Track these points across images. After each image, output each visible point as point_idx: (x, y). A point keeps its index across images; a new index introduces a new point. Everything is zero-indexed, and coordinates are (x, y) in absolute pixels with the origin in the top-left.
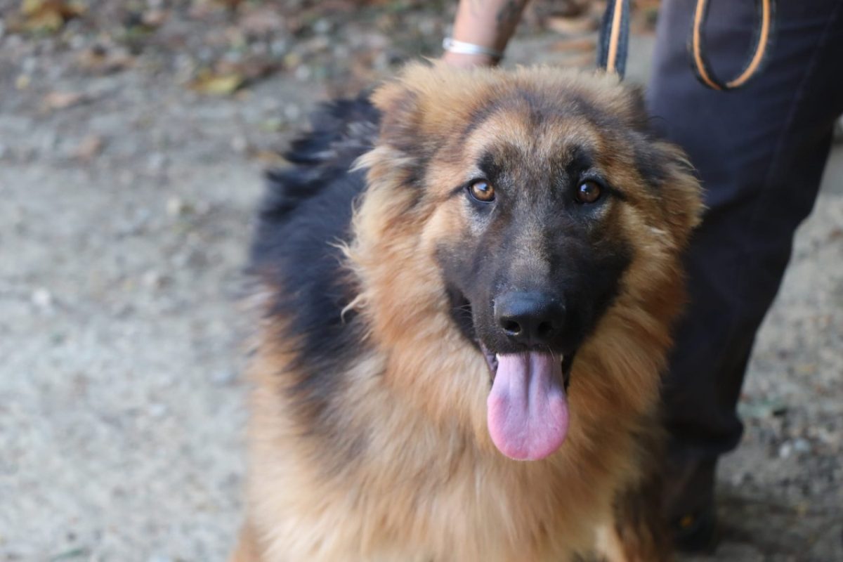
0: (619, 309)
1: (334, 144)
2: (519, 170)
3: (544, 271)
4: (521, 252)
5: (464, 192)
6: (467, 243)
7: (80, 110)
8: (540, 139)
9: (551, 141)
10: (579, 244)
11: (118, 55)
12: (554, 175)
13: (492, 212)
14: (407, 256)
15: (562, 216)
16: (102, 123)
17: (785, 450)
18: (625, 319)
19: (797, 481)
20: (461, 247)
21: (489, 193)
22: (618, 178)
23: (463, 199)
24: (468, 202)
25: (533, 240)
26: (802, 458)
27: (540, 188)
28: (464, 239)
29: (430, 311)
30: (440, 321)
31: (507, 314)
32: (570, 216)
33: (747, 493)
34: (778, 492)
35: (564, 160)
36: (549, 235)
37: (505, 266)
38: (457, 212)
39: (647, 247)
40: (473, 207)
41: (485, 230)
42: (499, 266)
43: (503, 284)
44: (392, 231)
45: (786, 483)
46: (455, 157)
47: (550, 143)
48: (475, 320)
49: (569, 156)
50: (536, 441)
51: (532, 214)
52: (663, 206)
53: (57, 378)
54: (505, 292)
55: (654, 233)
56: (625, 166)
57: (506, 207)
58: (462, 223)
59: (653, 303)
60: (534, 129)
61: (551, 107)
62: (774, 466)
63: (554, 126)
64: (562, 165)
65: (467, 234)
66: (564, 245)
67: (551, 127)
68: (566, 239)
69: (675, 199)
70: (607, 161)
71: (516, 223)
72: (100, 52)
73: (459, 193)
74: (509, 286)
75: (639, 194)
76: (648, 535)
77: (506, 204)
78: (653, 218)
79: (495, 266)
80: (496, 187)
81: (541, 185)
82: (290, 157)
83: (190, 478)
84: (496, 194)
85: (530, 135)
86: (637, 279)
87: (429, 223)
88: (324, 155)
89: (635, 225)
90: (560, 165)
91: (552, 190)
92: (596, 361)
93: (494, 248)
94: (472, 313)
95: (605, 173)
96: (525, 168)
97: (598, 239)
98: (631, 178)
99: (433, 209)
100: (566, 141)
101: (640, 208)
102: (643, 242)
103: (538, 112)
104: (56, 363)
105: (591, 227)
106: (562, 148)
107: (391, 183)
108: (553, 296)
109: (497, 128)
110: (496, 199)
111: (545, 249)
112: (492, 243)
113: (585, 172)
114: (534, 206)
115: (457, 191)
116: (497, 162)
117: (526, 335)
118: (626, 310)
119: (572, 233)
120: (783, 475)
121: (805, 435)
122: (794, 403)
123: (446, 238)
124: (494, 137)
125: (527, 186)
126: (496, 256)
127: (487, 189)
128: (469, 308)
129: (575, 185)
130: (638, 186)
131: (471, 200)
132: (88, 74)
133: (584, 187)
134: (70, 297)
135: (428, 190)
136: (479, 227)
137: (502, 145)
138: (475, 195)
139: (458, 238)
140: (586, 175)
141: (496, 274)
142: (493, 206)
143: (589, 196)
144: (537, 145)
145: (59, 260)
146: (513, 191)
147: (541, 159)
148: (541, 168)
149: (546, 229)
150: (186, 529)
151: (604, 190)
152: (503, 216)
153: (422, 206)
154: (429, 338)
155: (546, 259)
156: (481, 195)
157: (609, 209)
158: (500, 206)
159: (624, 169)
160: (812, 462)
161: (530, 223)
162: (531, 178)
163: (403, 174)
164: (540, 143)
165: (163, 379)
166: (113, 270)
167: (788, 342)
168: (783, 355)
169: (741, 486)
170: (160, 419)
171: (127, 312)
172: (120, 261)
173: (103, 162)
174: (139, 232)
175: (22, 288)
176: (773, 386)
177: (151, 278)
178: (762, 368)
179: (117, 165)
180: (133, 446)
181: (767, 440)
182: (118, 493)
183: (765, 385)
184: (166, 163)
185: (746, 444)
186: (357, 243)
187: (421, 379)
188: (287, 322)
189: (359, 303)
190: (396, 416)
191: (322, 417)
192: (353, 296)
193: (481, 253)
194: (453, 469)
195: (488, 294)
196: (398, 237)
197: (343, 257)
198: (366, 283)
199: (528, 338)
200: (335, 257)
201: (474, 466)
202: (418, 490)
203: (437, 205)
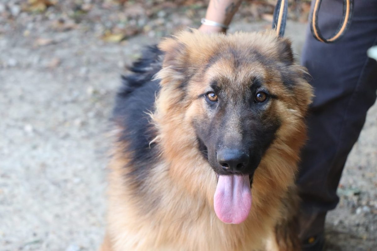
0: (276, 145)
1: (152, 64)
2: (229, 90)
3: (240, 139)
4: (229, 129)
5: (204, 97)
6: (206, 121)
7: (52, 47)
8: (238, 74)
9: (243, 75)
11: (70, 23)
12: (245, 91)
13: (216, 108)
14: (179, 123)
15: (248, 111)
17: (359, 211)
18: (279, 149)
19: (363, 225)
20: (203, 122)
21: (215, 97)
22: (274, 89)
23: (203, 100)
24: (206, 102)
25: (235, 123)
26: (366, 214)
27: (239, 98)
28: (205, 119)
29: (190, 147)
30: (194, 151)
31: (223, 159)
32: (252, 110)
33: (340, 229)
34: (354, 229)
35: (249, 84)
36: (242, 120)
37: (222, 136)
38: (201, 105)
39: (288, 119)
40: (208, 104)
41: (214, 116)
42: (219, 136)
43: (221, 145)
44: (172, 111)
45: (358, 225)
46: (200, 80)
47: (243, 76)
48: (209, 158)
49: (251, 82)
50: (236, 216)
51: (234, 110)
52: (295, 98)
53: (33, 164)
54: (222, 149)
55: (292, 112)
56: (277, 83)
58: (204, 111)
59: (292, 141)
60: (236, 69)
61: (243, 58)
62: (353, 217)
63: (244, 68)
64: (248, 86)
65: (206, 117)
66: (248, 125)
67: (243, 68)
68: (250, 121)
69: (301, 94)
70: (269, 81)
71: (227, 114)
72: (62, 21)
73: (202, 97)
74: (223, 146)
75: (284, 95)
77: (223, 105)
78: (291, 104)
79: (218, 136)
80: (218, 96)
81: (239, 96)
83: (90, 211)
84: (218, 99)
85: (234, 72)
87: (188, 109)
88: (147, 69)
89: (282, 110)
91: (244, 99)
93: (217, 126)
94: (208, 154)
95: (268, 88)
96: (231, 88)
97: (265, 119)
98: (279, 88)
100: (250, 75)
101: (285, 101)
102: (286, 117)
103: (238, 61)
104: (33, 157)
105: (261, 114)
106: (248, 79)
107: (172, 87)
108: (243, 151)
109: (219, 68)
110: (219, 102)
111: (241, 128)
112: (216, 124)
113: (259, 88)
114: (236, 106)
115: (201, 96)
116: (219, 85)
117: (232, 169)
118: (279, 145)
119: (253, 118)
120: (357, 221)
121: (368, 205)
122: (364, 190)
123: (197, 116)
124: (218, 73)
125: (232, 96)
126: (218, 130)
128: (207, 152)
129: (254, 95)
130: (283, 91)
131: (207, 101)
132: (56, 31)
133: (258, 95)
134: (41, 129)
135: (188, 93)
136: (211, 114)
137: (221, 77)
138: (209, 99)
139: (202, 117)
140: (259, 90)
141: (218, 139)
142: (217, 104)
143: (261, 99)
144: (237, 77)
145: (38, 112)
146: (226, 99)
147: (239, 84)
148: (239, 88)
149: (241, 117)
150: (86, 233)
151: (268, 96)
152: (222, 111)
153: (186, 101)
154: (189, 158)
155: (241, 133)
156: (212, 99)
157: (270, 105)
158: (220, 106)
159: (276, 84)
160: (371, 217)
161: (233, 114)
162: (234, 93)
163: (178, 83)
164: (238, 76)
165: (80, 167)
166: (61, 118)
167: (363, 163)
168: (360, 168)
169: (338, 226)
170: (78, 184)
171: (66, 136)
172: (65, 113)
173: (60, 70)
174: (74, 101)
175: (20, 124)
176: (355, 182)
177: (77, 122)
178: (350, 173)
179: (66, 71)
180: (65, 196)
181: (351, 206)
182: (57, 216)
183: (351, 181)
184: (88, 72)
185: (341, 207)
186: (157, 112)
187: (185, 175)
188: (127, 144)
189: (157, 140)
190: (174, 190)
191: (141, 188)
192: (155, 136)
193: (212, 127)
194: (200, 214)
195: (214, 148)
196: (175, 114)
197: (150, 119)
198: (161, 131)
199: (232, 170)
200: (148, 119)
201: (210, 213)
202: (183, 223)
203: (192, 101)
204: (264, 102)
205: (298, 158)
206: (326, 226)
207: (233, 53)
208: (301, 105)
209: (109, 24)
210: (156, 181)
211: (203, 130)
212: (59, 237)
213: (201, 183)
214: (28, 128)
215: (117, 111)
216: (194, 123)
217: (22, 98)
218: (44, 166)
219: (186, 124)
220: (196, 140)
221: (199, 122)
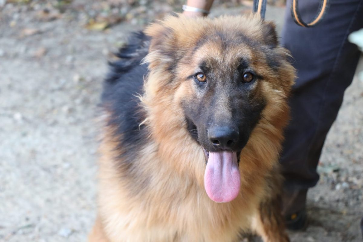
0: (261, 124)
1: (137, 50)
2: (217, 71)
3: (229, 117)
5: (193, 78)
6: (195, 101)
7: (38, 36)
8: (226, 56)
9: (230, 57)
10: (243, 102)
11: (54, 13)
12: (232, 72)
13: (206, 88)
14: (168, 104)
15: (236, 90)
16: (47, 42)
17: (338, 187)
18: (264, 129)
19: (343, 200)
20: (192, 102)
21: (204, 78)
22: (260, 70)
23: (192, 81)
24: (195, 83)
25: (224, 102)
26: (345, 190)
27: (227, 78)
28: (194, 99)
29: (178, 127)
30: (183, 131)
31: (214, 136)
32: (240, 90)
33: (321, 205)
34: (334, 205)
35: (236, 65)
36: (231, 99)
37: (212, 115)
38: (190, 86)
39: (273, 99)
40: (197, 85)
41: (203, 96)
42: (209, 114)
43: (211, 123)
44: (161, 93)
45: (338, 201)
46: (189, 62)
47: (230, 58)
48: (199, 137)
49: (239, 63)
50: (226, 194)
51: (223, 90)
52: (280, 79)
53: (24, 151)
54: (212, 127)
55: (276, 92)
56: (262, 64)
57: (212, 86)
58: (192, 92)
59: (276, 122)
60: (223, 51)
61: (230, 40)
62: (333, 193)
63: (231, 50)
64: (236, 67)
65: (195, 97)
66: (237, 104)
67: (230, 50)
68: (239, 100)
69: (285, 75)
70: (255, 62)
71: (216, 94)
72: (47, 11)
74: (214, 124)
75: (269, 75)
76: (275, 222)
77: (211, 85)
78: (276, 85)
79: (208, 114)
80: (207, 77)
81: (227, 76)
82: (119, 56)
83: (80, 195)
84: (207, 80)
85: (222, 54)
86: (268, 113)
87: (177, 91)
88: (132, 55)
89: (268, 90)
90: (235, 67)
91: (232, 79)
92: (251, 148)
93: (207, 105)
94: (198, 133)
95: (255, 69)
96: (220, 69)
97: (252, 98)
98: (265, 69)
99: (179, 84)
100: (236, 56)
101: (270, 82)
102: (271, 97)
103: (225, 43)
104: (23, 144)
105: (249, 93)
106: (235, 60)
107: (161, 69)
108: (234, 128)
109: (207, 50)
110: (207, 82)
111: (230, 106)
112: (206, 103)
113: (246, 69)
114: (224, 86)
115: (190, 77)
116: (208, 66)
117: (222, 145)
118: (264, 125)
119: (241, 97)
120: (337, 198)
121: (347, 181)
122: (342, 167)
123: (186, 97)
124: (206, 54)
125: (221, 77)
126: (208, 109)
127: (203, 77)
128: (196, 131)
129: (242, 75)
130: (268, 72)
131: (196, 82)
132: (41, 21)
133: (245, 75)
134: (30, 116)
135: (177, 75)
136: (200, 94)
137: (210, 59)
138: (198, 80)
139: (191, 98)
140: (246, 70)
141: (208, 118)
142: (206, 85)
143: (248, 80)
144: (225, 59)
145: (26, 100)
146: (215, 79)
147: (227, 65)
148: (227, 69)
149: (230, 97)
150: (77, 217)
151: (255, 76)
152: (211, 91)
153: (175, 82)
154: (177, 139)
155: (230, 111)
156: (200, 79)
157: (257, 85)
158: (209, 86)
159: (261, 66)
160: (350, 192)
161: (222, 94)
162: (223, 74)
163: (166, 66)
164: (226, 58)
165: (69, 152)
166: (49, 105)
167: (341, 140)
168: (339, 146)
169: (318, 202)
170: (67, 169)
171: (55, 123)
172: (52, 101)
173: (47, 59)
174: (61, 89)
175: (9, 112)
176: (334, 159)
177: (65, 109)
178: (330, 151)
179: (52, 60)
180: (56, 181)
181: (330, 182)
182: (48, 201)
183: (330, 159)
184: (74, 60)
185: (321, 184)
186: (146, 95)
187: (173, 155)
188: (116, 128)
189: (146, 121)
190: (162, 170)
191: (130, 170)
192: (144, 118)
193: (201, 106)
194: (188, 193)
195: (205, 126)
196: (163, 96)
197: (139, 101)
198: (150, 113)
199: (223, 147)
200: (136, 101)
201: (197, 192)
202: (172, 202)
203: (181, 82)
204: (251, 82)
205: (282, 137)
206: (308, 203)
207: (220, 35)
208: (285, 86)
209: (92, 13)
210: (145, 162)
211: (192, 110)
212: (51, 221)
213: (189, 163)
214: (18, 116)
215: (105, 96)
216: (183, 103)
217: (10, 87)
218: (34, 153)
219: (174, 106)
220: (184, 121)
221: (188, 102)
